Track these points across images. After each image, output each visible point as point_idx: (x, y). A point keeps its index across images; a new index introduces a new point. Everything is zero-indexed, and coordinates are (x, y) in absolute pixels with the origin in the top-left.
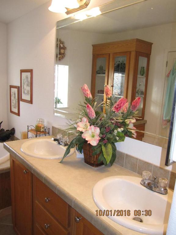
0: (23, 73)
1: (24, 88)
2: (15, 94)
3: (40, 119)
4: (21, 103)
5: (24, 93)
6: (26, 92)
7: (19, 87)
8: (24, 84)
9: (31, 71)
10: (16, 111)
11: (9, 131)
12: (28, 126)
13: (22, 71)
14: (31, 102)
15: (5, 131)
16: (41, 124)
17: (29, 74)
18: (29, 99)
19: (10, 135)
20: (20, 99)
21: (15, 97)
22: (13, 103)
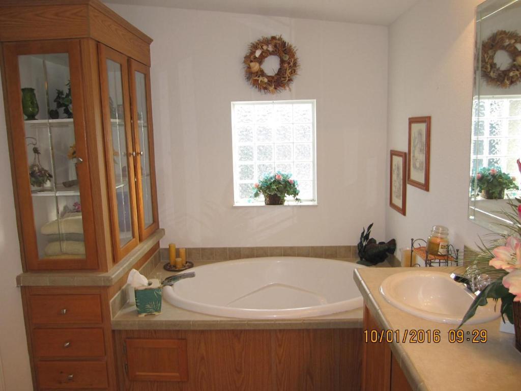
0: (414, 126)
1: (414, 156)
2: (398, 168)
3: (440, 226)
4: (409, 187)
5: (415, 167)
6: (418, 165)
7: (405, 153)
8: (415, 147)
9: (427, 120)
10: (398, 202)
11: (383, 245)
12: (412, 240)
13: (412, 121)
14: (426, 187)
15: (377, 243)
16: (442, 238)
17: (423, 127)
18: (422, 181)
19: (387, 253)
20: (406, 178)
21: (398, 175)
22: (396, 186)
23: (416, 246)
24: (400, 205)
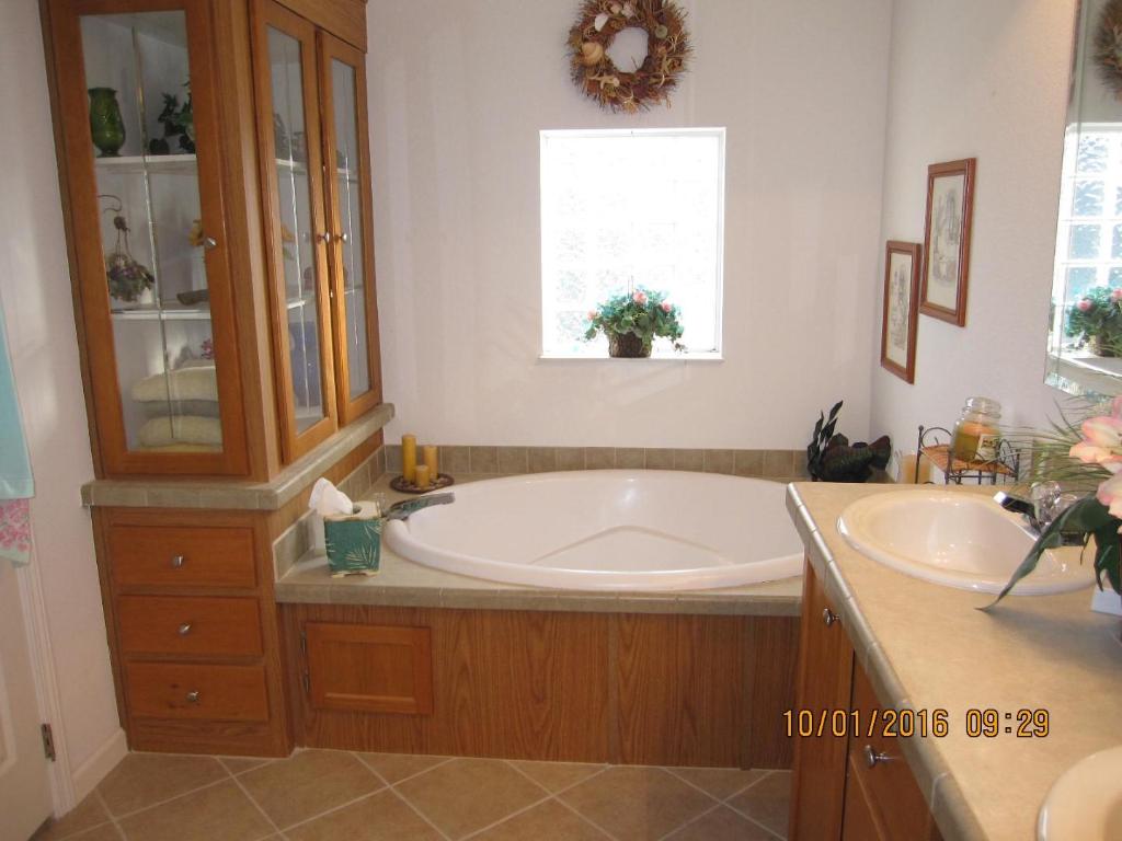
0: (939, 182)
1: (936, 251)
2: (902, 280)
3: (982, 399)
4: (923, 319)
5: (938, 274)
6: (943, 269)
7: (919, 246)
8: (939, 230)
9: (967, 168)
10: (899, 355)
11: (863, 449)
12: (921, 429)
13: (937, 171)
14: (959, 317)
15: (850, 444)
16: (985, 425)
17: (957, 183)
18: (952, 304)
19: (873, 469)
20: (919, 302)
21: (901, 295)
22: (894, 320)
23: (929, 441)
24: (903, 362)
